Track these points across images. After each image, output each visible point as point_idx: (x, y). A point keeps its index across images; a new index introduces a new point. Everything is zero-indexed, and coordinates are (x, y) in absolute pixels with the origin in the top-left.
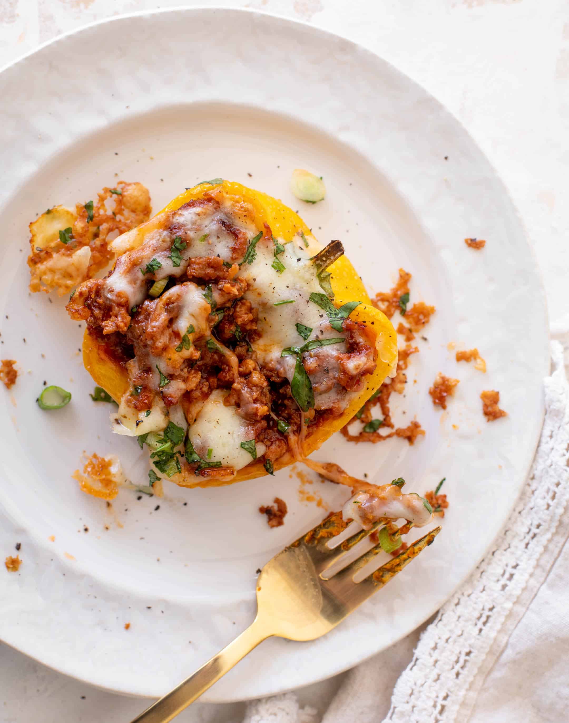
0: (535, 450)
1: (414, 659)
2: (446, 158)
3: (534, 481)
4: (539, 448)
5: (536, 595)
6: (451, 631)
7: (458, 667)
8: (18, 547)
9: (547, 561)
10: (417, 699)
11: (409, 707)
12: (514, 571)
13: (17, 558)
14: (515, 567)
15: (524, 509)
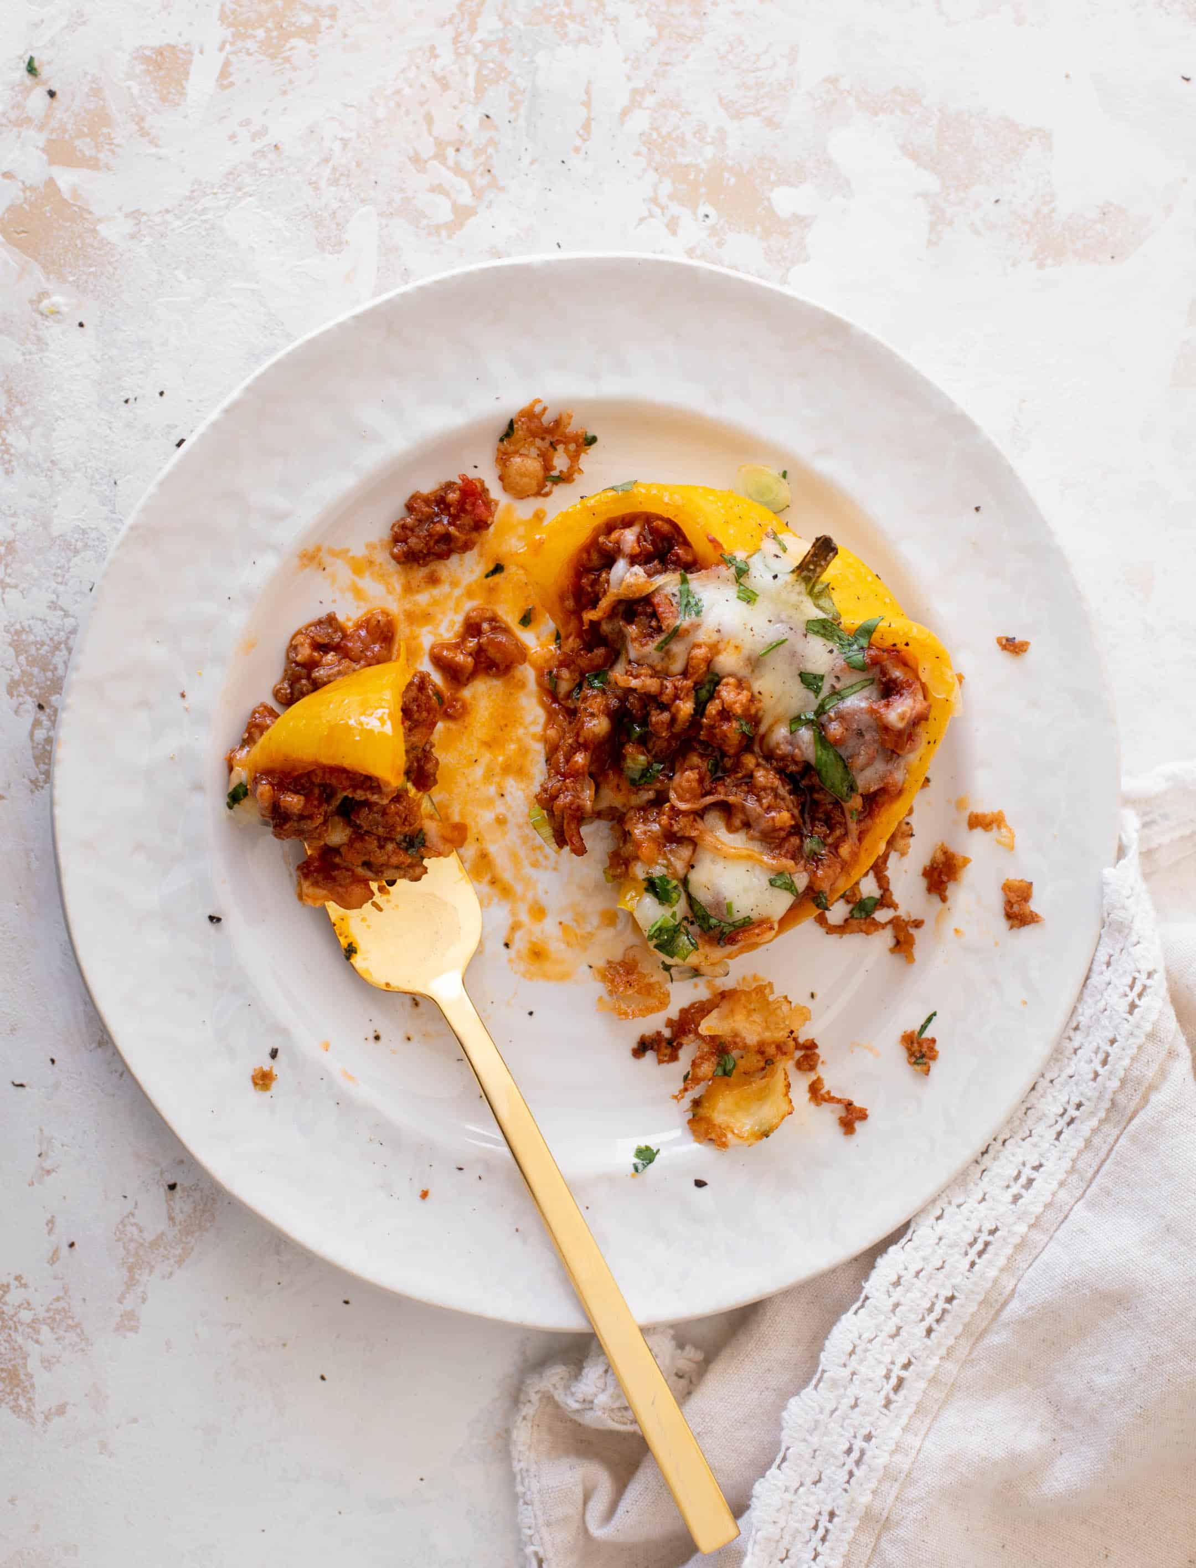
0: (1082, 982)
1: (862, 1296)
2: (977, 509)
3: (1078, 1032)
4: (1088, 982)
5: (1066, 1217)
6: (924, 1259)
7: (930, 1319)
8: (274, 1054)
9: (1088, 1163)
10: (861, 1361)
11: (846, 1373)
12: (1034, 1174)
13: (271, 1071)
14: (1037, 1168)
15: (1059, 1076)
